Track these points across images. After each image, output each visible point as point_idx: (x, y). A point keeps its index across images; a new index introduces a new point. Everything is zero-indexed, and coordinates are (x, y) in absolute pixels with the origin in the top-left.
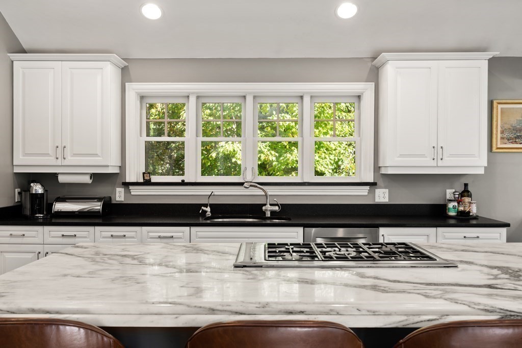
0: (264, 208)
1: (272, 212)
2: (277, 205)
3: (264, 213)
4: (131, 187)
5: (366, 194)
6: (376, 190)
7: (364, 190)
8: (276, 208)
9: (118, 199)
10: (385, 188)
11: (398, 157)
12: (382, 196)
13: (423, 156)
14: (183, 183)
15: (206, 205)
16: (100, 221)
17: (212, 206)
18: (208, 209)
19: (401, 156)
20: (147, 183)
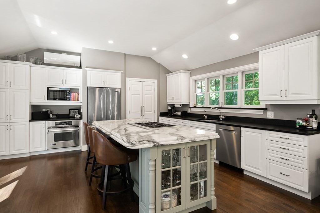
0: (220, 117)
1: (223, 119)
2: (224, 116)
3: (220, 119)
4: (191, 108)
5: (262, 113)
6: (267, 112)
7: (261, 112)
8: (224, 117)
9: (189, 112)
10: (272, 111)
11: (264, 96)
12: (270, 115)
13: (276, 95)
14: (203, 107)
15: (205, 115)
16: (180, 118)
17: (207, 115)
18: (206, 116)
19: (265, 95)
20: (195, 107)
